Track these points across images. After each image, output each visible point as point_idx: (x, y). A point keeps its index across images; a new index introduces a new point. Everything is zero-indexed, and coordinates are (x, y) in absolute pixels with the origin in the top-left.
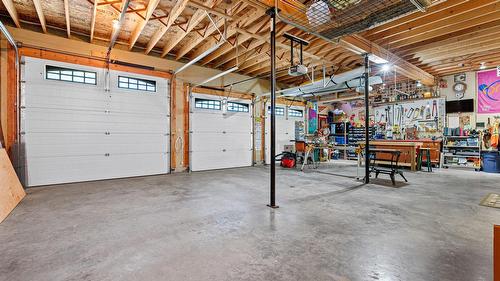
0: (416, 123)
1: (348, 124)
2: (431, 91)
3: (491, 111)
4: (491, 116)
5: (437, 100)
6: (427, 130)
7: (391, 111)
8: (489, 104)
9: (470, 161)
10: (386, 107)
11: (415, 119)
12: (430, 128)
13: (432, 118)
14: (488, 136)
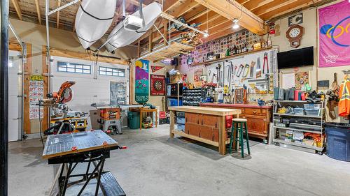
0: (246, 83)
1: (181, 84)
2: (261, 41)
3: (339, 63)
4: (339, 70)
5: (268, 52)
6: (258, 92)
7: (222, 69)
8: (335, 53)
9: (308, 137)
10: (217, 65)
11: (245, 78)
12: (261, 89)
13: (263, 76)
14: (334, 100)
